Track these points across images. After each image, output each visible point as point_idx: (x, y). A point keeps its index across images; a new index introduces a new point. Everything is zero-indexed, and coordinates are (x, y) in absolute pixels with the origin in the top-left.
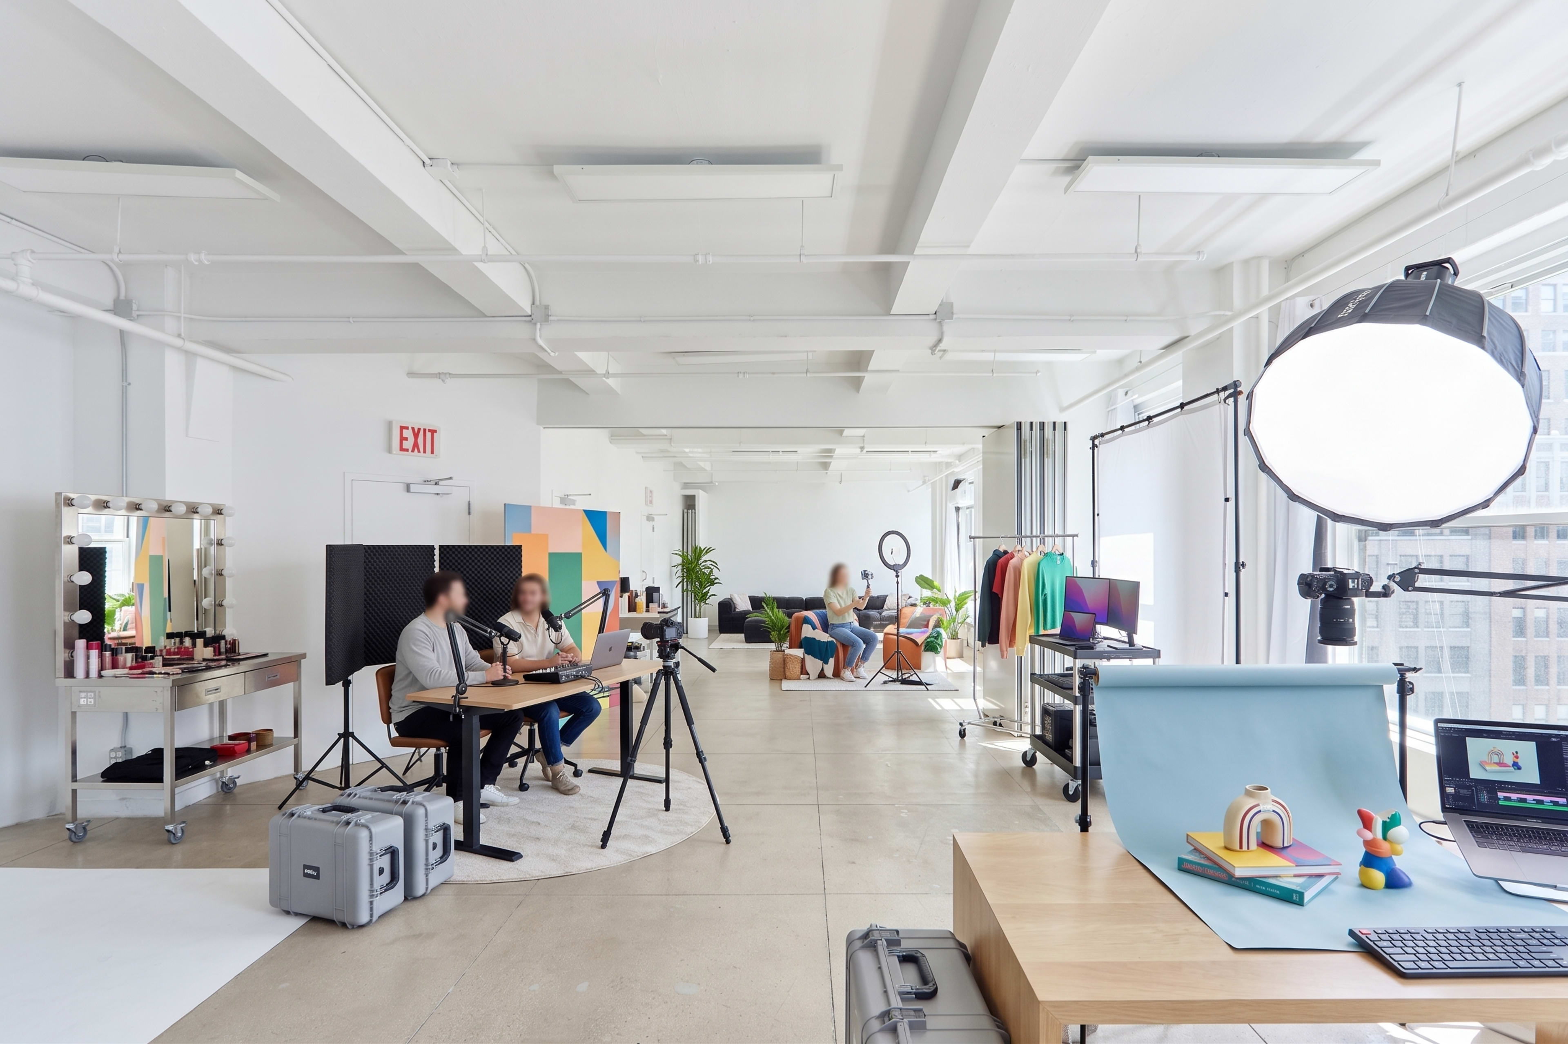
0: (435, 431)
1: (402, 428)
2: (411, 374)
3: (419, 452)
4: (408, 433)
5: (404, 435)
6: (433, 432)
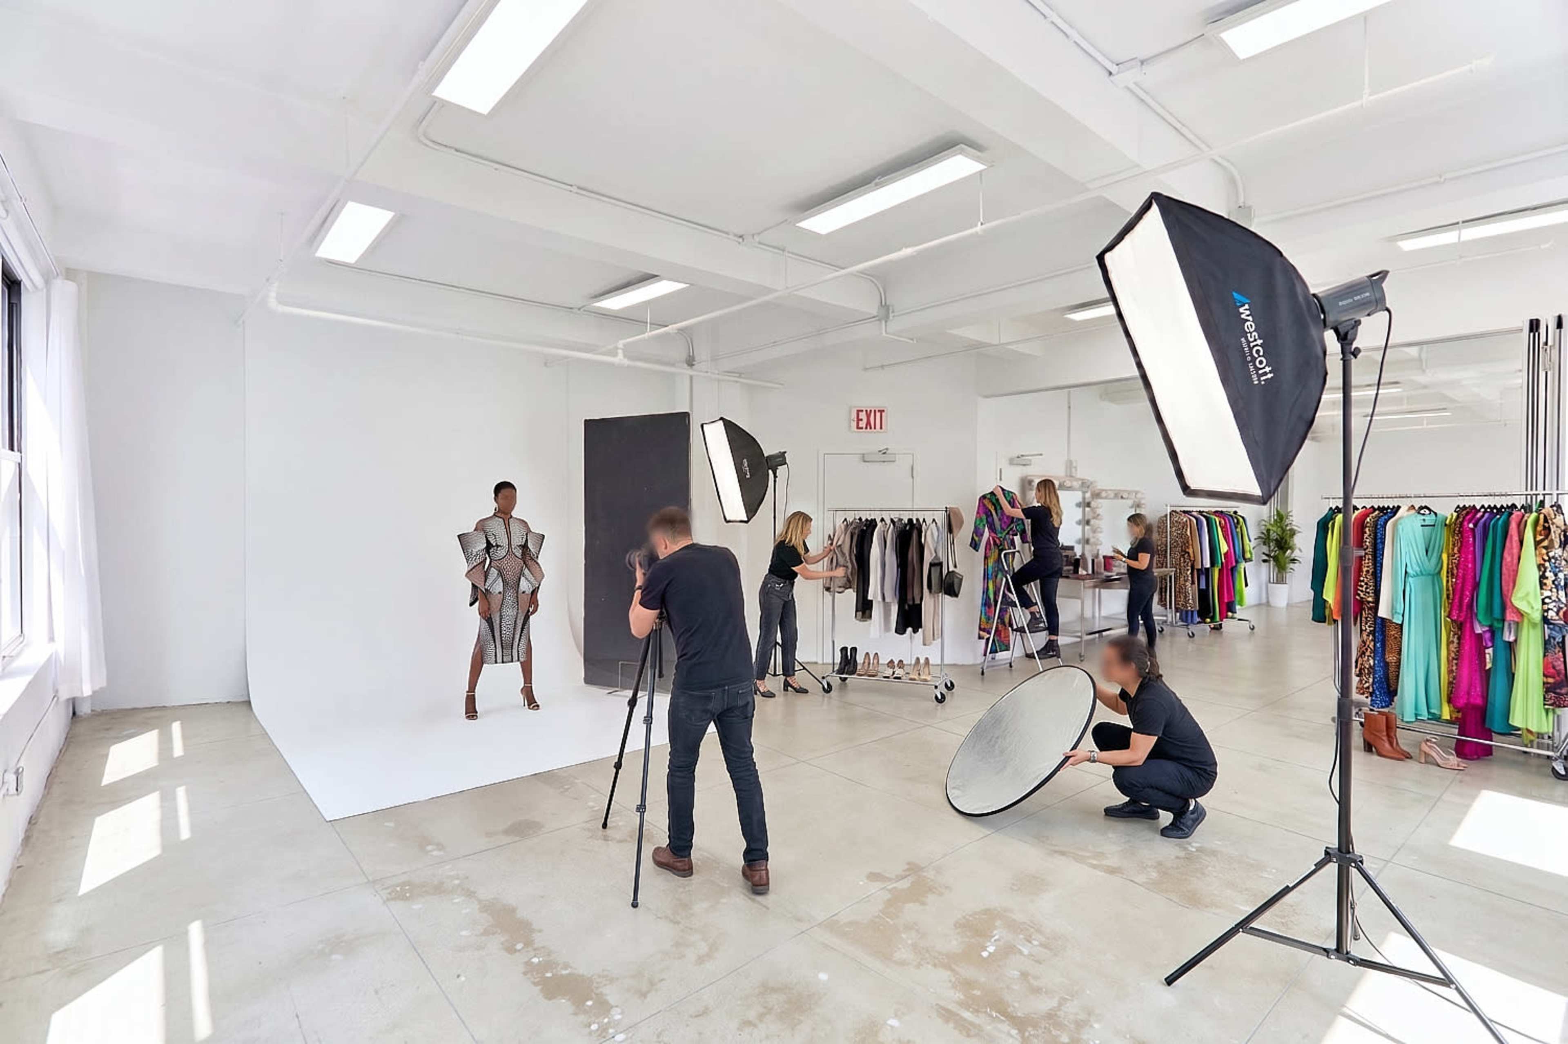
0: (883, 411)
3: (871, 428)
4: (863, 416)
6: (881, 411)
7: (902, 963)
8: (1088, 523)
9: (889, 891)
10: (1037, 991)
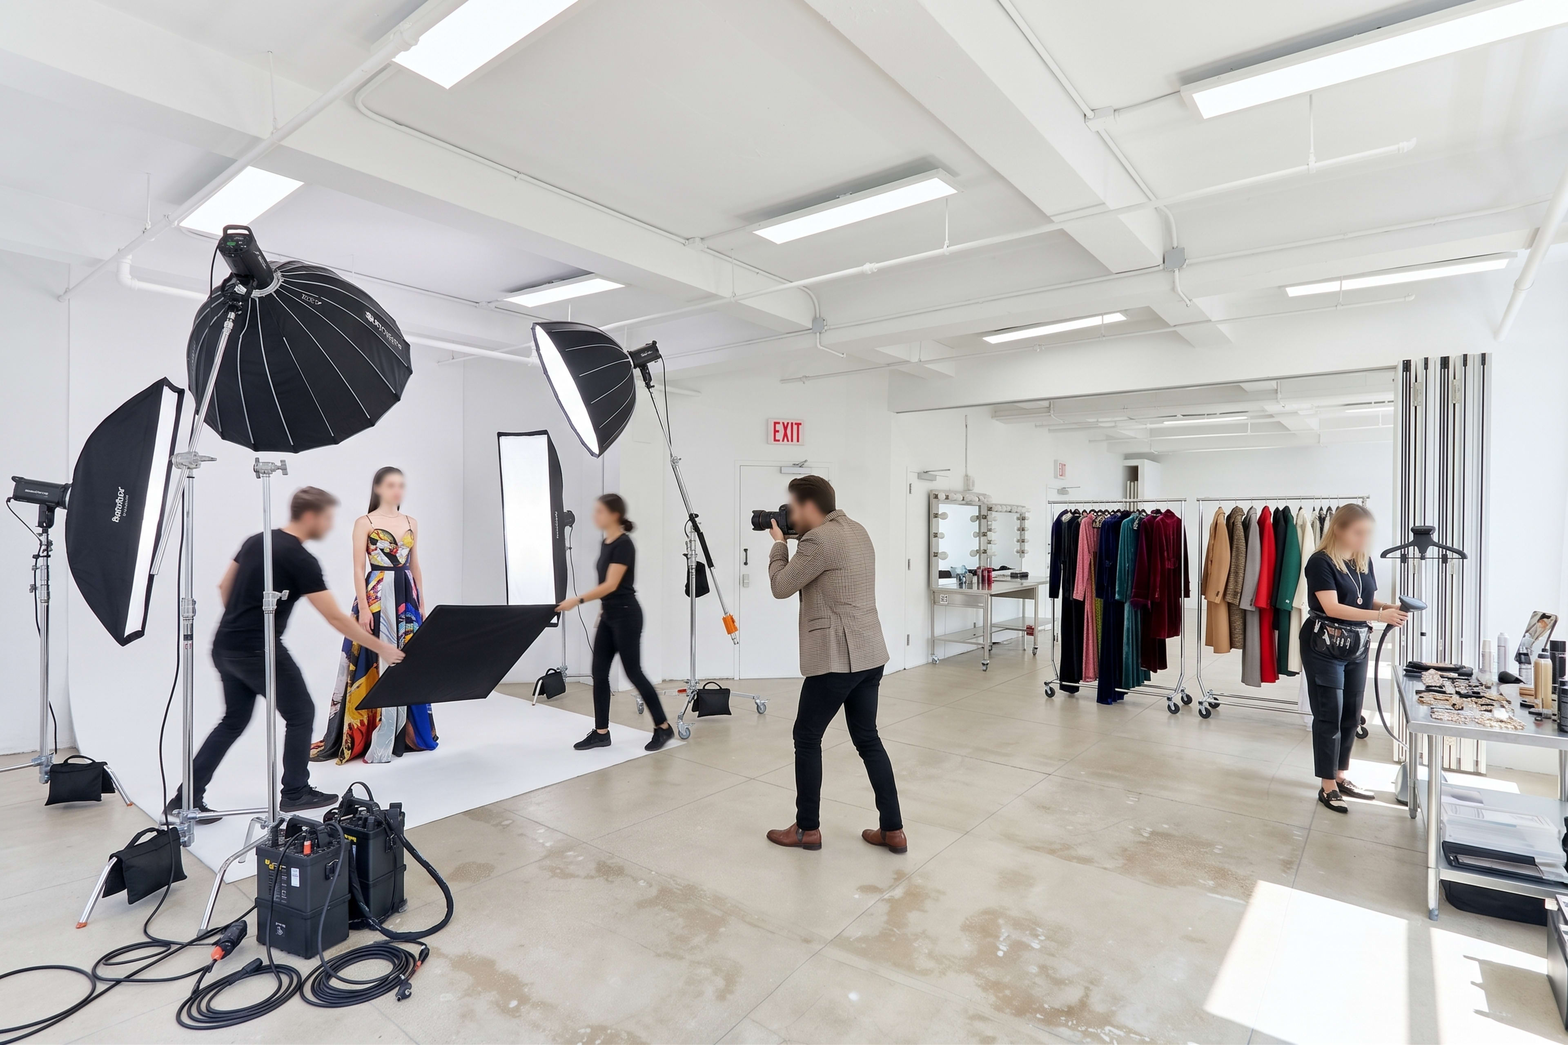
0: (800, 424)
1: (775, 423)
2: (783, 381)
3: (788, 441)
4: (780, 427)
5: (777, 429)
6: (798, 424)
7: (925, 973)
8: (985, 535)
9: (888, 901)
10: (1059, 983)
